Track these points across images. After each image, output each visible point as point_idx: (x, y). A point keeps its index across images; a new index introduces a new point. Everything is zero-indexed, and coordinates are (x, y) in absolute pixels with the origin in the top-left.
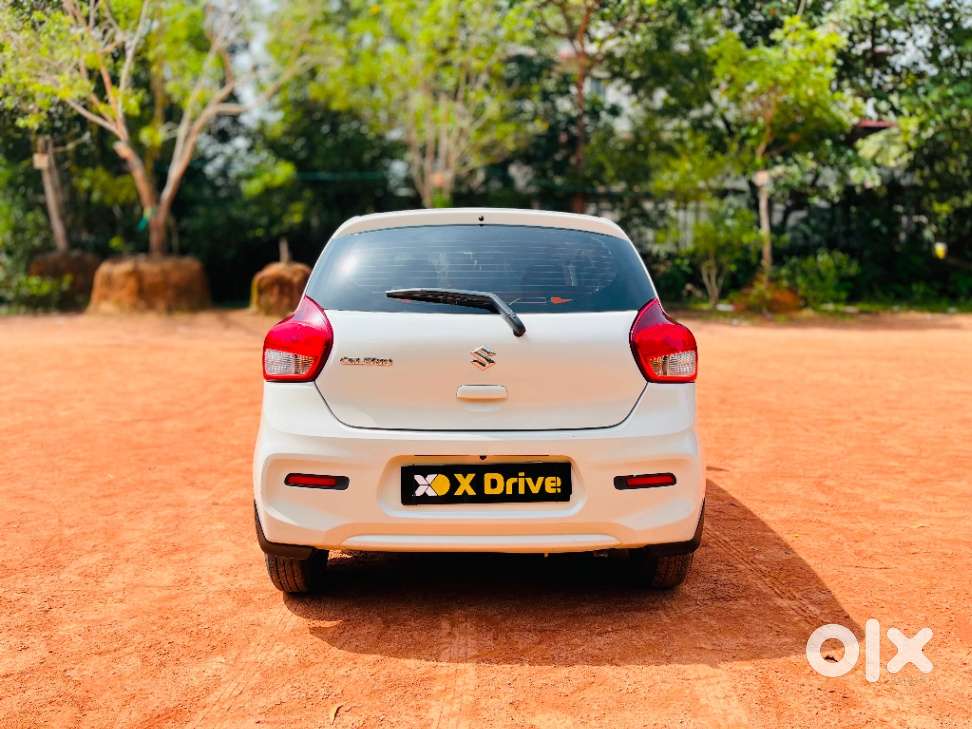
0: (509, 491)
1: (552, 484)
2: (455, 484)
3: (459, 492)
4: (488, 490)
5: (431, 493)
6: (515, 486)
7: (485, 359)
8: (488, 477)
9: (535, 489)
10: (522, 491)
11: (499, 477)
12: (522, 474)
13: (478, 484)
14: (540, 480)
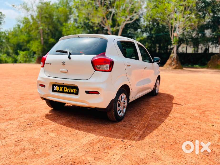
0: (68, 91)
1: (75, 91)
2: (60, 89)
3: (60, 90)
4: (65, 91)
5: (56, 90)
6: (69, 90)
7: (63, 63)
8: (65, 88)
9: (72, 92)
10: (70, 91)
11: (66, 88)
12: (70, 88)
13: (63, 89)
14: (73, 90)
